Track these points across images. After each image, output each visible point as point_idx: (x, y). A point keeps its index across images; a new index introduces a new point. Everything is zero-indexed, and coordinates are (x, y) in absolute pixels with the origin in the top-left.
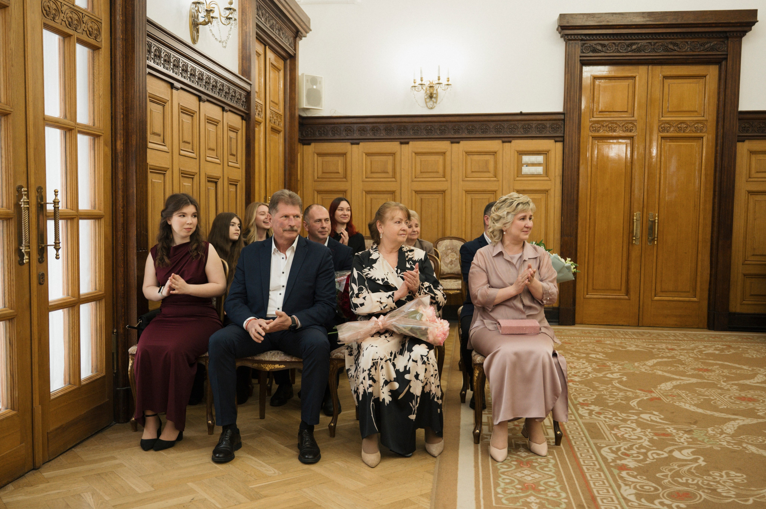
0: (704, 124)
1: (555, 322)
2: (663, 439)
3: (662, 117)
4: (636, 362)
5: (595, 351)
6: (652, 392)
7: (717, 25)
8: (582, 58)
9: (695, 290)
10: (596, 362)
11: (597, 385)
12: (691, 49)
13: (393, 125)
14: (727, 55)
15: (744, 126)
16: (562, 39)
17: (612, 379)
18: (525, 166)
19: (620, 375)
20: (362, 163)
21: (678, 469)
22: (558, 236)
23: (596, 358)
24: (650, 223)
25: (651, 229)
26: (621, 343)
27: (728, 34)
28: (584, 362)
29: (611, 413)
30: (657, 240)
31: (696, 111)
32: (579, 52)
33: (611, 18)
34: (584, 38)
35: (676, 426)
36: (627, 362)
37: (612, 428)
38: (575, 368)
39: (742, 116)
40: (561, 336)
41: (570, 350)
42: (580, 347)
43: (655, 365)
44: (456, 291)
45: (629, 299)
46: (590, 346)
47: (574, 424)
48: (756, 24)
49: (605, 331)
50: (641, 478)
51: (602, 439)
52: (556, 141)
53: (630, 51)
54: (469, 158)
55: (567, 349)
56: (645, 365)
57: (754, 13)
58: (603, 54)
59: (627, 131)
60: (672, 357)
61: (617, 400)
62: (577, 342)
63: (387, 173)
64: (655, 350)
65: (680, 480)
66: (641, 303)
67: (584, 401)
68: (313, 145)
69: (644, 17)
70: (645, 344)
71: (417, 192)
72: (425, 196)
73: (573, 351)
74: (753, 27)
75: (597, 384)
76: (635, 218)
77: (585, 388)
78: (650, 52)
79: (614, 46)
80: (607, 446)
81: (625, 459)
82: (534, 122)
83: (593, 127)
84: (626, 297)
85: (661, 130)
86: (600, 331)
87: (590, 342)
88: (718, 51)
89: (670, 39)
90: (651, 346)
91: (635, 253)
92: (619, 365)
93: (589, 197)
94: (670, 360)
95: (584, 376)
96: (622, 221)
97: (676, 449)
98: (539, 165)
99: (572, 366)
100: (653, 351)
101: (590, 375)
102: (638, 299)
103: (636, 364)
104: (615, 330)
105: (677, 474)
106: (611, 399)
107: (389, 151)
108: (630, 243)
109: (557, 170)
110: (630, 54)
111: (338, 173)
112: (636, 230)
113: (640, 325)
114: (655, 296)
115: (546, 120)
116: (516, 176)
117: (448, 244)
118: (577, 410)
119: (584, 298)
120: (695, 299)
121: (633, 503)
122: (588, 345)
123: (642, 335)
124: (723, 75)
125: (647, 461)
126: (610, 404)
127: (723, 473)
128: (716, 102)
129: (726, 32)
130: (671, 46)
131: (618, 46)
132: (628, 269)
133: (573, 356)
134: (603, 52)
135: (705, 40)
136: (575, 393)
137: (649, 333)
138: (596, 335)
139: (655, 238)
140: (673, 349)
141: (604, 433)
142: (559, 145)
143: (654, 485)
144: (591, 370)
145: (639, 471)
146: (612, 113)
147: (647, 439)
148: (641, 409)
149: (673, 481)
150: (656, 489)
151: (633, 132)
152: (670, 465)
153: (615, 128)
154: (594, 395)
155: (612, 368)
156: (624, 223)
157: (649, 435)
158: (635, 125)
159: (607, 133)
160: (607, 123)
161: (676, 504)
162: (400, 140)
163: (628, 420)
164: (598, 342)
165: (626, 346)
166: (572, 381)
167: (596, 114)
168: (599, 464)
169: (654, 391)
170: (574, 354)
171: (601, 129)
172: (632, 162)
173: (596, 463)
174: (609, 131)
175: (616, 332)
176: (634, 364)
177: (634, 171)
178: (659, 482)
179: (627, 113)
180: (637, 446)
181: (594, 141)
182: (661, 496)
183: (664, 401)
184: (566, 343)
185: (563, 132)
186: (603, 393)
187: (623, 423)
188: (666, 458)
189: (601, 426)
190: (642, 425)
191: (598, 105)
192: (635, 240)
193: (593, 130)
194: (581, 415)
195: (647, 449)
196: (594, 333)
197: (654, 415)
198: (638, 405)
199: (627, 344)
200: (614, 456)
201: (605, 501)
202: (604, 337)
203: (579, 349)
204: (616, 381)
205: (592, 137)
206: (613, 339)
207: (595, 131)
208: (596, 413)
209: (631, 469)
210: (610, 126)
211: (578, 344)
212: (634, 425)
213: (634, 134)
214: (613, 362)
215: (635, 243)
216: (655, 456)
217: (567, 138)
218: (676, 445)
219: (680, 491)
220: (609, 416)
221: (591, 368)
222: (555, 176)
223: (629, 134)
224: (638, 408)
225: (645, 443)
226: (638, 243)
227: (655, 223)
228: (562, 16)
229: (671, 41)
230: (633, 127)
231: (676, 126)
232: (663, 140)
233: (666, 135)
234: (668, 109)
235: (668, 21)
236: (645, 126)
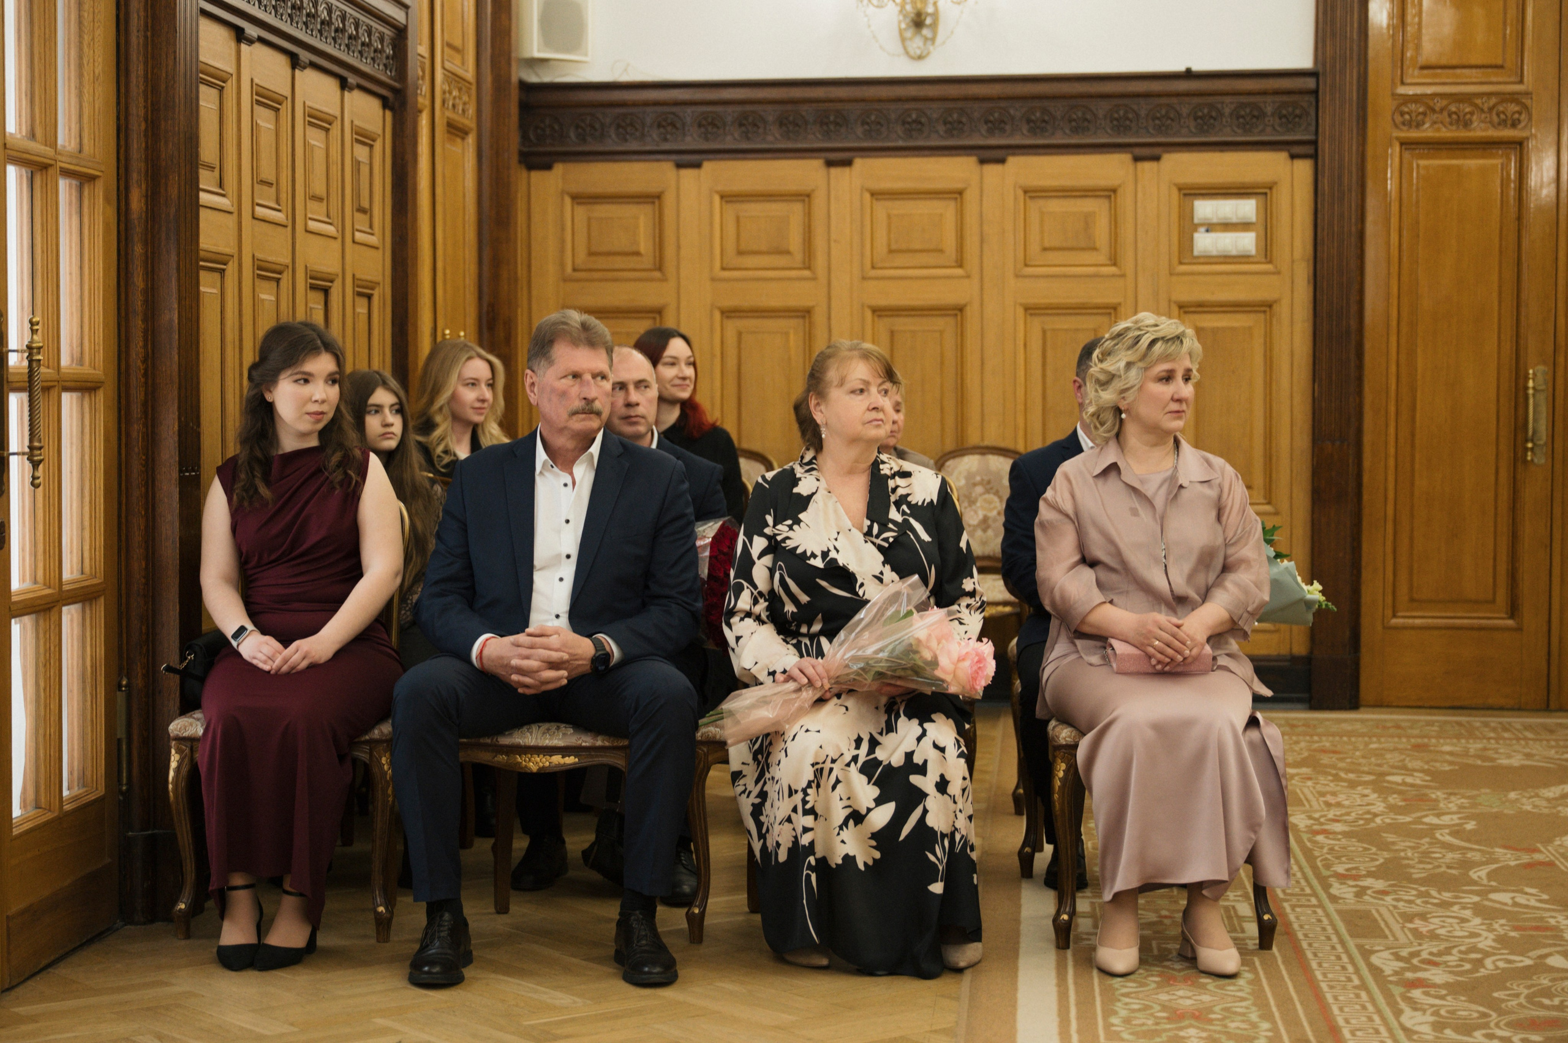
1: (1299, 701)
2: (1532, 936)
4: (1514, 790)
5: (1405, 768)
6: (1538, 851)
10: (1400, 793)
11: (1390, 840)
17: (1437, 827)
18: (1202, 229)
19: (1460, 818)
20: (711, 224)
21: (1550, 983)
22: (1303, 441)
23: (1405, 784)
26: (1485, 749)
28: (1366, 792)
29: (1414, 892)
36: (1488, 791)
37: (1408, 918)
38: (1339, 805)
40: (1312, 736)
41: (1334, 767)
42: (1362, 761)
44: (1000, 609)
45: (1519, 629)
46: (1393, 758)
47: (1315, 912)
49: (1446, 722)
50: (1454, 998)
51: (1379, 937)
52: (1293, 157)
54: (1035, 206)
55: (1326, 766)
56: (1537, 796)
59: (1503, 123)
61: (1439, 866)
62: (1356, 749)
63: (788, 252)
65: (1546, 1002)
66: (1555, 640)
67: (1347, 870)
68: (559, 168)
70: (1553, 751)
71: (878, 312)
72: (902, 324)
73: (1341, 769)
75: (1390, 837)
76: (1531, 384)
77: (1355, 845)
80: (1388, 948)
81: (1425, 970)
82: (1228, 99)
83: (1402, 114)
84: (1510, 622)
87: (1396, 749)
90: (1566, 756)
91: (1533, 490)
92: (1463, 797)
93: (1394, 323)
95: (1361, 822)
96: (1492, 394)
97: (1558, 952)
98: (1244, 226)
99: (1332, 801)
101: (1378, 820)
102: (1545, 628)
103: (1512, 795)
104: (1477, 721)
105: (1544, 993)
106: (1421, 866)
107: (792, 187)
108: (1518, 459)
109: (1298, 243)
111: (637, 254)
112: (1535, 420)
113: (1552, 705)
115: (1264, 93)
116: (1175, 260)
117: (974, 469)
118: (1326, 887)
119: (1387, 628)
121: (1423, 1037)
122: (1388, 756)
123: (1551, 732)
125: (1477, 971)
126: (1415, 876)
132: (1514, 537)
133: (1337, 778)
136: (1329, 856)
138: (1416, 732)
141: (1388, 927)
142: (1303, 169)
143: (1481, 1009)
144: (1381, 809)
145: (1453, 989)
146: (1458, 71)
147: (1491, 936)
148: (1493, 883)
149: (1528, 1002)
150: (1484, 1015)
151: (1520, 126)
152: (1531, 979)
153: (1468, 116)
154: (1377, 860)
155: (1442, 805)
156: (1498, 401)
157: (1500, 929)
158: (1525, 107)
159: (1444, 129)
160: (1444, 103)
161: (1523, 1036)
162: (823, 155)
163: (1456, 903)
164: (1417, 747)
165: (1496, 756)
166: (1324, 832)
167: (1412, 74)
168: (1361, 978)
169: (1542, 849)
170: (1342, 775)
171: (1427, 119)
172: (1519, 218)
173: (1354, 977)
174: (1451, 124)
175: (1478, 724)
176: (1505, 796)
177: (1525, 243)
178: (1495, 1005)
179: (1500, 71)
180: (1463, 948)
181: (1407, 155)
182: (1492, 1025)
183: (1563, 868)
184: (1324, 751)
185: (1313, 128)
186: (1402, 854)
187: (1439, 909)
188: (1528, 967)
189: (1381, 915)
190: (1487, 913)
191: (1418, 47)
192: (1532, 449)
193: (1404, 124)
194: (1335, 897)
195: (1487, 954)
196: (1411, 728)
197: (1526, 894)
198: (1490, 876)
199: (1501, 751)
200: (1402, 964)
201: (1359, 1033)
202: (1438, 737)
203: (1360, 764)
204: (1447, 831)
205: (1402, 144)
206: (1463, 741)
207: (1409, 124)
208: (1374, 892)
209: (1435, 986)
210: (1454, 109)
211: (1358, 753)
212: (1467, 913)
213: (1524, 134)
214: (1449, 791)
215: (1532, 460)
216: (1501, 964)
217: (1325, 147)
218: (1560, 945)
219: (1538, 1017)
220: (1406, 898)
221: (1383, 805)
222: (1293, 261)
223: (1507, 133)
224: (1489, 881)
225: (1486, 941)
226: (1540, 459)
230: (1519, 113)
236: (1555, 110)
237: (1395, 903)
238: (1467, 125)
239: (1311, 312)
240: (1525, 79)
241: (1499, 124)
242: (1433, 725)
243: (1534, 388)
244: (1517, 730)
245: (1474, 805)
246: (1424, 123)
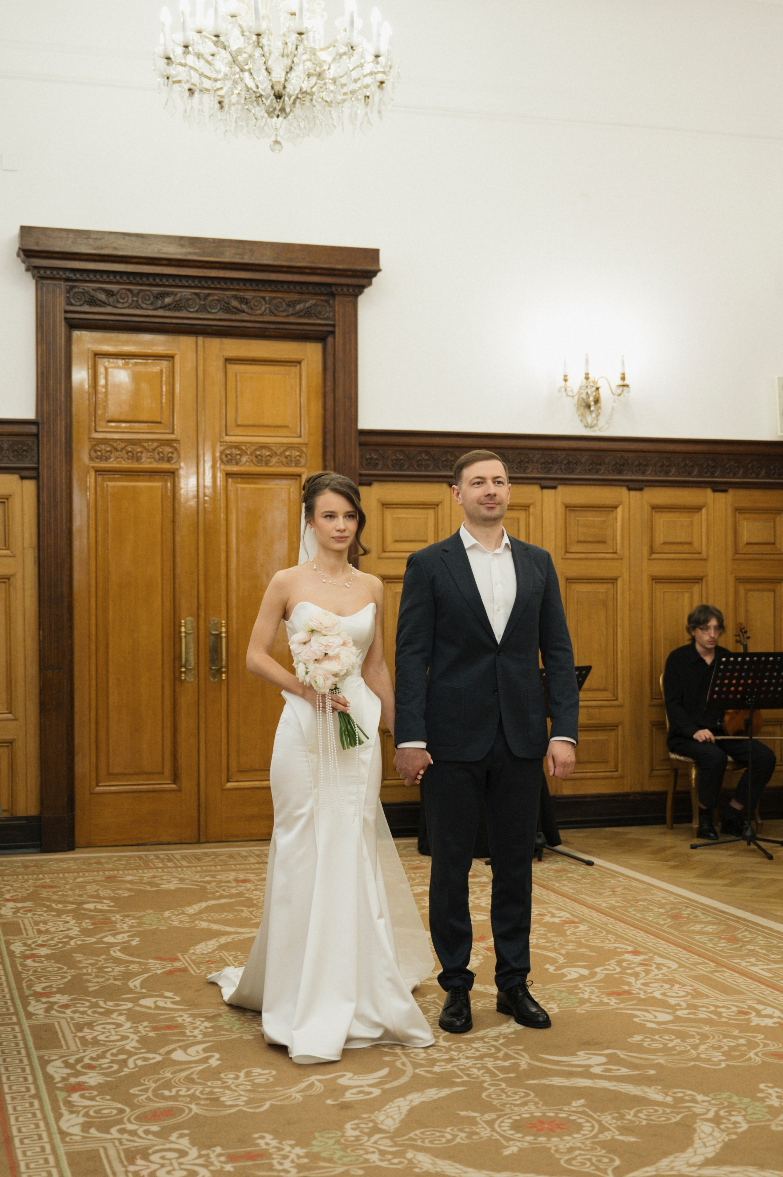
0: (302, 452)
1: (33, 847)
2: (164, 1034)
3: (227, 435)
4: (168, 909)
5: (97, 896)
6: (177, 959)
7: (313, 271)
8: (69, 315)
10: (91, 918)
11: (78, 959)
12: (271, 311)
14: (334, 326)
15: (368, 457)
16: (29, 275)
17: (113, 945)
19: (129, 936)
21: (171, 1076)
22: (33, 670)
23: (96, 910)
24: (212, 638)
25: (215, 650)
26: (154, 877)
27: (333, 289)
28: (68, 919)
29: (88, 1004)
30: (227, 673)
31: (288, 427)
32: (63, 303)
33: (121, 242)
34: (71, 275)
35: (194, 1011)
36: (151, 911)
37: (79, 1027)
39: (364, 439)
41: (49, 900)
42: (70, 893)
43: (200, 912)
45: (179, 790)
46: (91, 889)
47: (13, 1029)
48: (379, 275)
49: (131, 857)
50: (102, 1099)
51: (56, 1047)
52: (22, 478)
53: (161, 308)
55: (43, 899)
56: (183, 913)
57: (373, 255)
58: (109, 309)
59: (162, 459)
60: (240, 894)
61: (109, 979)
62: (67, 883)
64: (214, 884)
65: (166, 1093)
66: (202, 796)
67: (44, 989)
69: (182, 246)
70: (198, 876)
73: (54, 901)
74: (375, 280)
75: (78, 957)
76: (183, 629)
77: (52, 966)
78: (197, 311)
79: (130, 295)
80: (61, 1057)
81: (85, 1074)
83: (96, 451)
84: (174, 786)
85: (225, 459)
86: (120, 859)
87: (94, 881)
88: (318, 318)
89: (232, 290)
90: (208, 878)
91: (186, 699)
92: (134, 918)
93: (93, 590)
94: (233, 900)
95: (60, 945)
96: (159, 637)
97: (180, 1047)
99: (43, 929)
100: (208, 886)
101: (72, 943)
102: (196, 789)
103: (167, 914)
104: (150, 854)
105: (167, 1085)
106: (96, 980)
108: (176, 680)
109: (27, 536)
110: (160, 312)
112: (187, 653)
113: (202, 840)
114: (228, 781)
115: (2, 435)
118: (25, 1004)
119: (91, 794)
121: (73, 1137)
122: (88, 887)
123: (199, 859)
124: (330, 363)
125: (122, 1071)
126: (91, 989)
127: (242, 1074)
128: (321, 411)
129: (330, 285)
130: (235, 303)
131: (137, 295)
132: (175, 729)
133: (50, 909)
134: (109, 305)
135: (296, 297)
136: (32, 977)
137: (214, 853)
138: (110, 866)
139: (221, 667)
140: (245, 881)
141: (64, 1037)
142: (30, 486)
143: (120, 1106)
144: (76, 933)
145: (102, 1089)
146: (132, 424)
147: (136, 1038)
148: (144, 991)
149: (154, 1095)
150: (121, 1111)
151: (172, 462)
152: (159, 1074)
153: (139, 454)
154: (66, 977)
155: (118, 926)
156: (163, 641)
157: (143, 1031)
158: (176, 449)
159: (124, 462)
160: (123, 445)
161: (145, 1128)
163: (115, 1011)
164: (109, 879)
165: (159, 882)
166: (33, 956)
167: (102, 426)
168: (37, 1088)
169: (181, 957)
170: (54, 906)
171: (112, 455)
172: (174, 521)
173: (32, 1087)
174: (128, 459)
175: (153, 857)
176: (162, 915)
177: (178, 538)
178: (129, 1101)
179: (160, 425)
180: (114, 1051)
181: (99, 478)
182: (125, 1120)
183: (192, 972)
184: (44, 887)
185: (35, 459)
186: (85, 971)
187: (103, 1018)
188: (158, 1063)
189: (61, 1027)
190: (134, 1017)
191: (105, 408)
192: (185, 672)
193: (97, 458)
194: (30, 1013)
195: (130, 1054)
196: (107, 863)
197: (165, 997)
198: (143, 984)
199: (164, 878)
200: (69, 1071)
201: (26, 1141)
202: (123, 870)
203: (67, 896)
204: (118, 948)
205: (96, 471)
206: (140, 871)
207: (101, 458)
208: (59, 1007)
209: (91, 1088)
210: (130, 449)
211: (68, 887)
212: (123, 1018)
213: (174, 466)
214: (125, 913)
215: (185, 679)
216: (140, 1063)
217: (44, 473)
218: (182, 1041)
219: (159, 1108)
220: (81, 1009)
221: (78, 929)
222: (23, 548)
223: (166, 466)
224: (142, 988)
225: (131, 1044)
226: (190, 679)
227: (221, 638)
228: (26, 231)
229: (235, 293)
230: (172, 453)
231: (252, 454)
232: (230, 480)
233: (235, 469)
234: (236, 420)
235: (227, 257)
236: (195, 451)
237: (72, 1015)
238: (138, 459)
239: (37, 582)
240: (176, 432)
241: (159, 460)
242: (122, 860)
243: (185, 633)
244: (177, 860)
245: (140, 924)
246: (110, 458)
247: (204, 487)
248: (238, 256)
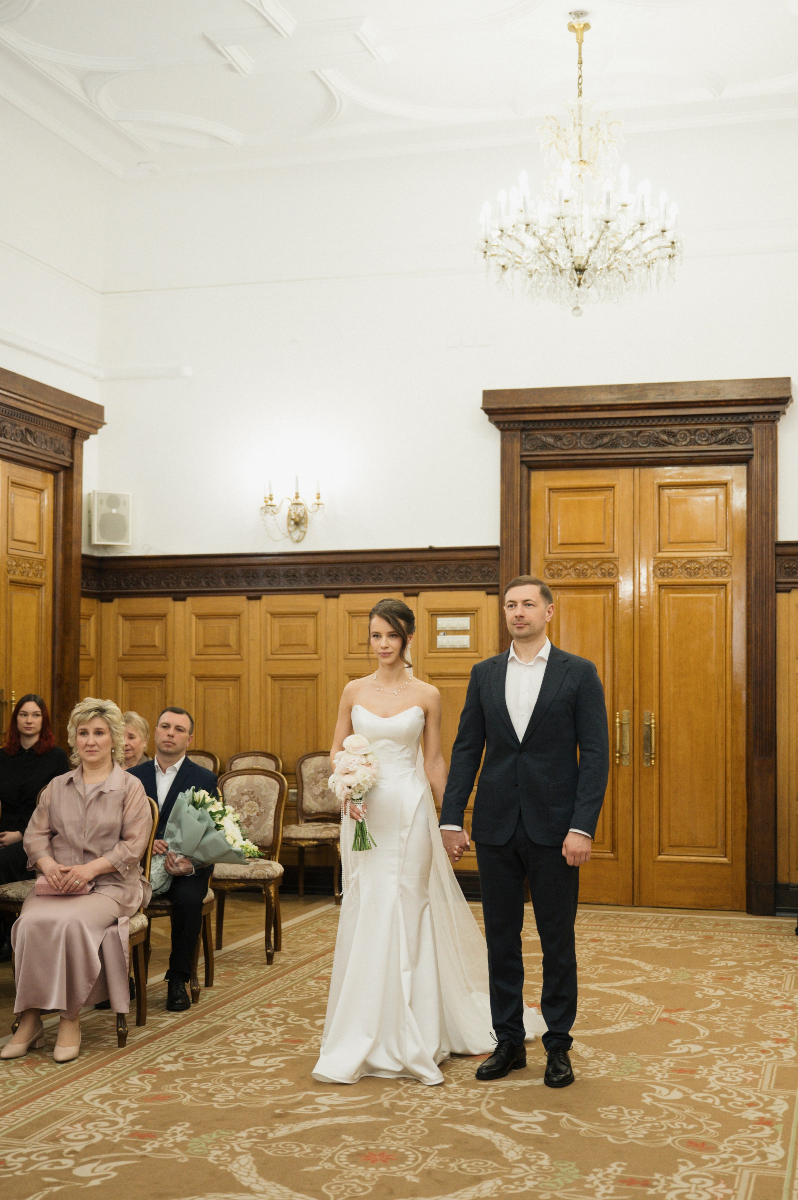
0: (727, 564)
3: (660, 551)
7: (728, 403)
8: (524, 459)
9: (725, 844)
12: (695, 442)
13: (238, 570)
15: (787, 566)
16: (495, 427)
18: (442, 633)
20: (191, 632)
24: (643, 728)
25: (646, 739)
27: (750, 417)
30: (658, 759)
31: (714, 542)
33: (562, 395)
34: (525, 426)
39: (780, 550)
45: (617, 859)
48: (791, 401)
52: (488, 594)
53: (599, 446)
54: (354, 621)
57: (785, 383)
58: (556, 451)
59: (604, 575)
63: (229, 646)
66: (636, 866)
68: (116, 601)
71: (274, 678)
72: (286, 684)
74: (787, 407)
76: (619, 720)
78: (630, 447)
79: (574, 438)
82: (453, 563)
83: (550, 569)
84: (611, 855)
85: (658, 573)
88: (738, 444)
89: (661, 426)
91: (624, 780)
98: (463, 632)
102: (631, 859)
107: (231, 611)
109: (491, 641)
110: (599, 450)
111: (154, 646)
112: (622, 741)
113: (634, 904)
114: (660, 854)
115: (471, 559)
116: (427, 651)
117: (319, 764)
120: (725, 860)
130: (664, 437)
131: (579, 439)
134: (557, 448)
135: (717, 427)
139: (651, 754)
142: (493, 600)
151: (613, 576)
153: (585, 571)
158: (615, 565)
159: (573, 579)
160: (572, 563)
162: (247, 593)
167: (555, 548)
172: (613, 627)
174: (576, 575)
185: (498, 578)
210: (577, 567)
213: (615, 581)
223: (607, 580)
226: (626, 762)
227: (651, 728)
228: (488, 395)
229: (663, 428)
230: (613, 569)
231: (681, 567)
232: (663, 590)
233: (666, 581)
234: (669, 538)
235: (652, 398)
236: (631, 567)
238: (583, 575)
240: (615, 551)
241: (601, 575)
247: (640, 597)
248: (660, 397)
